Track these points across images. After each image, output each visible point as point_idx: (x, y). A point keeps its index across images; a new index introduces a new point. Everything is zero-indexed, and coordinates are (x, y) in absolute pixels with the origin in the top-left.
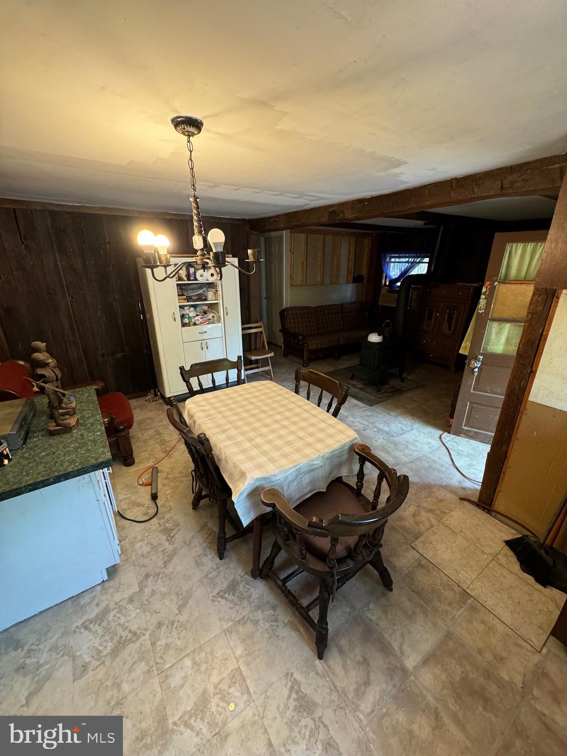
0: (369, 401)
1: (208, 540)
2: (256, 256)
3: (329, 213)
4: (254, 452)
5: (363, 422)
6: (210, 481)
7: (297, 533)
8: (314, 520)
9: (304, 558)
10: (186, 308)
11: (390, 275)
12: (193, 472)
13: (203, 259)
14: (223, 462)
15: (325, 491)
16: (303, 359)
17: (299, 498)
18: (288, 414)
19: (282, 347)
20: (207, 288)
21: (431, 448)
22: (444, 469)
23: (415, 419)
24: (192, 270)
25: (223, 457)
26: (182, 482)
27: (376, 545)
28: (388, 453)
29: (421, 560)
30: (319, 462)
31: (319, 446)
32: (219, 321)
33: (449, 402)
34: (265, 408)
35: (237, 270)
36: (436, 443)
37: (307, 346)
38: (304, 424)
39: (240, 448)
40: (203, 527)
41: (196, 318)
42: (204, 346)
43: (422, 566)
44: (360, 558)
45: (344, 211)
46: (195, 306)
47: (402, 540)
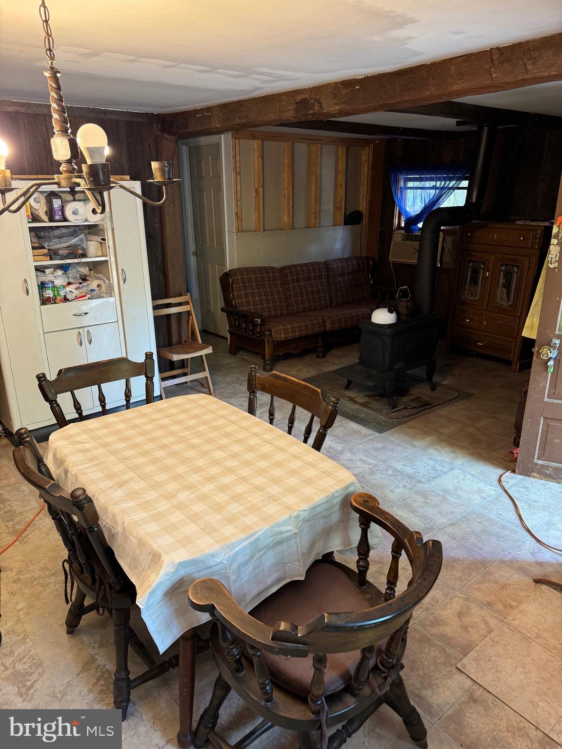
0: (378, 423)
1: (98, 688)
2: (167, 173)
3: (296, 103)
4: (176, 517)
5: (370, 460)
6: (97, 577)
7: (255, 655)
8: (282, 628)
9: (269, 700)
10: (47, 271)
11: (406, 211)
12: (65, 563)
13: (71, 178)
14: (120, 539)
15: (303, 578)
16: (263, 357)
17: (259, 594)
18: (236, 448)
19: (227, 338)
20: (86, 235)
21: (485, 498)
22: (507, 533)
23: (457, 451)
24: (57, 203)
25: (119, 529)
26: (47, 585)
27: (393, 667)
28: (413, 511)
29: (474, 690)
30: (290, 528)
31: (290, 499)
32: (110, 294)
33: (512, 419)
34: (196, 441)
35: (139, 202)
36: (493, 490)
37: (270, 335)
38: (263, 464)
39: (150, 513)
40: (87, 665)
41: (68, 289)
42: (84, 338)
43: (476, 701)
44: (366, 691)
45: (322, 100)
46: (64, 268)
47: (442, 660)
